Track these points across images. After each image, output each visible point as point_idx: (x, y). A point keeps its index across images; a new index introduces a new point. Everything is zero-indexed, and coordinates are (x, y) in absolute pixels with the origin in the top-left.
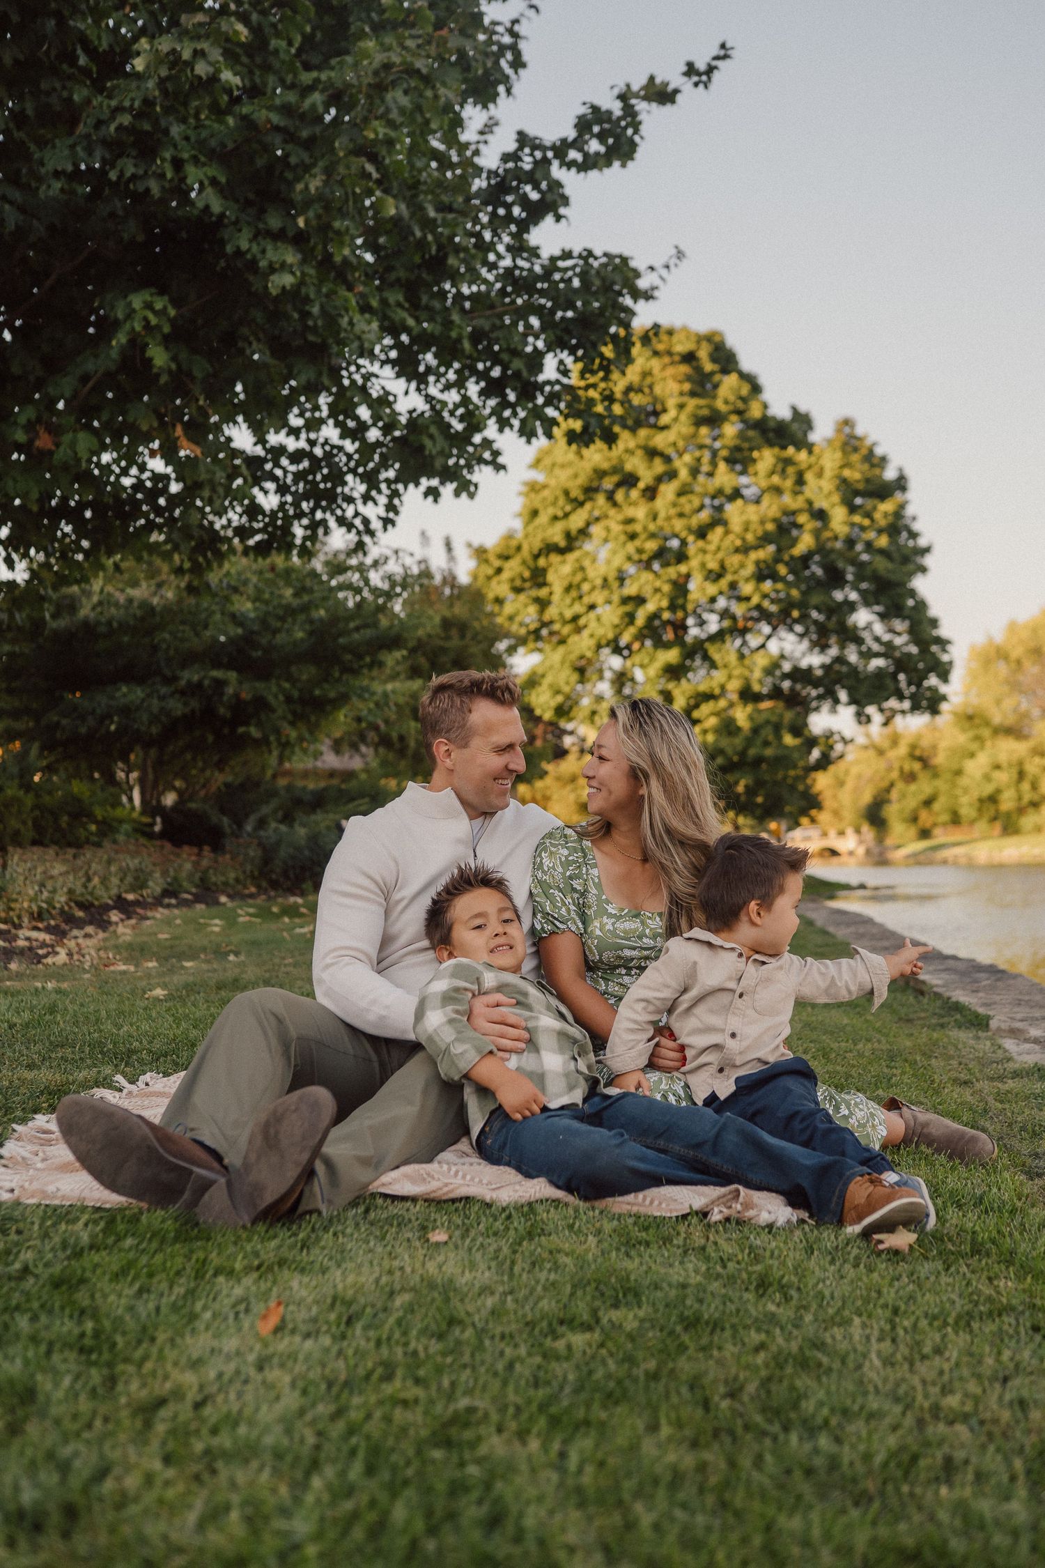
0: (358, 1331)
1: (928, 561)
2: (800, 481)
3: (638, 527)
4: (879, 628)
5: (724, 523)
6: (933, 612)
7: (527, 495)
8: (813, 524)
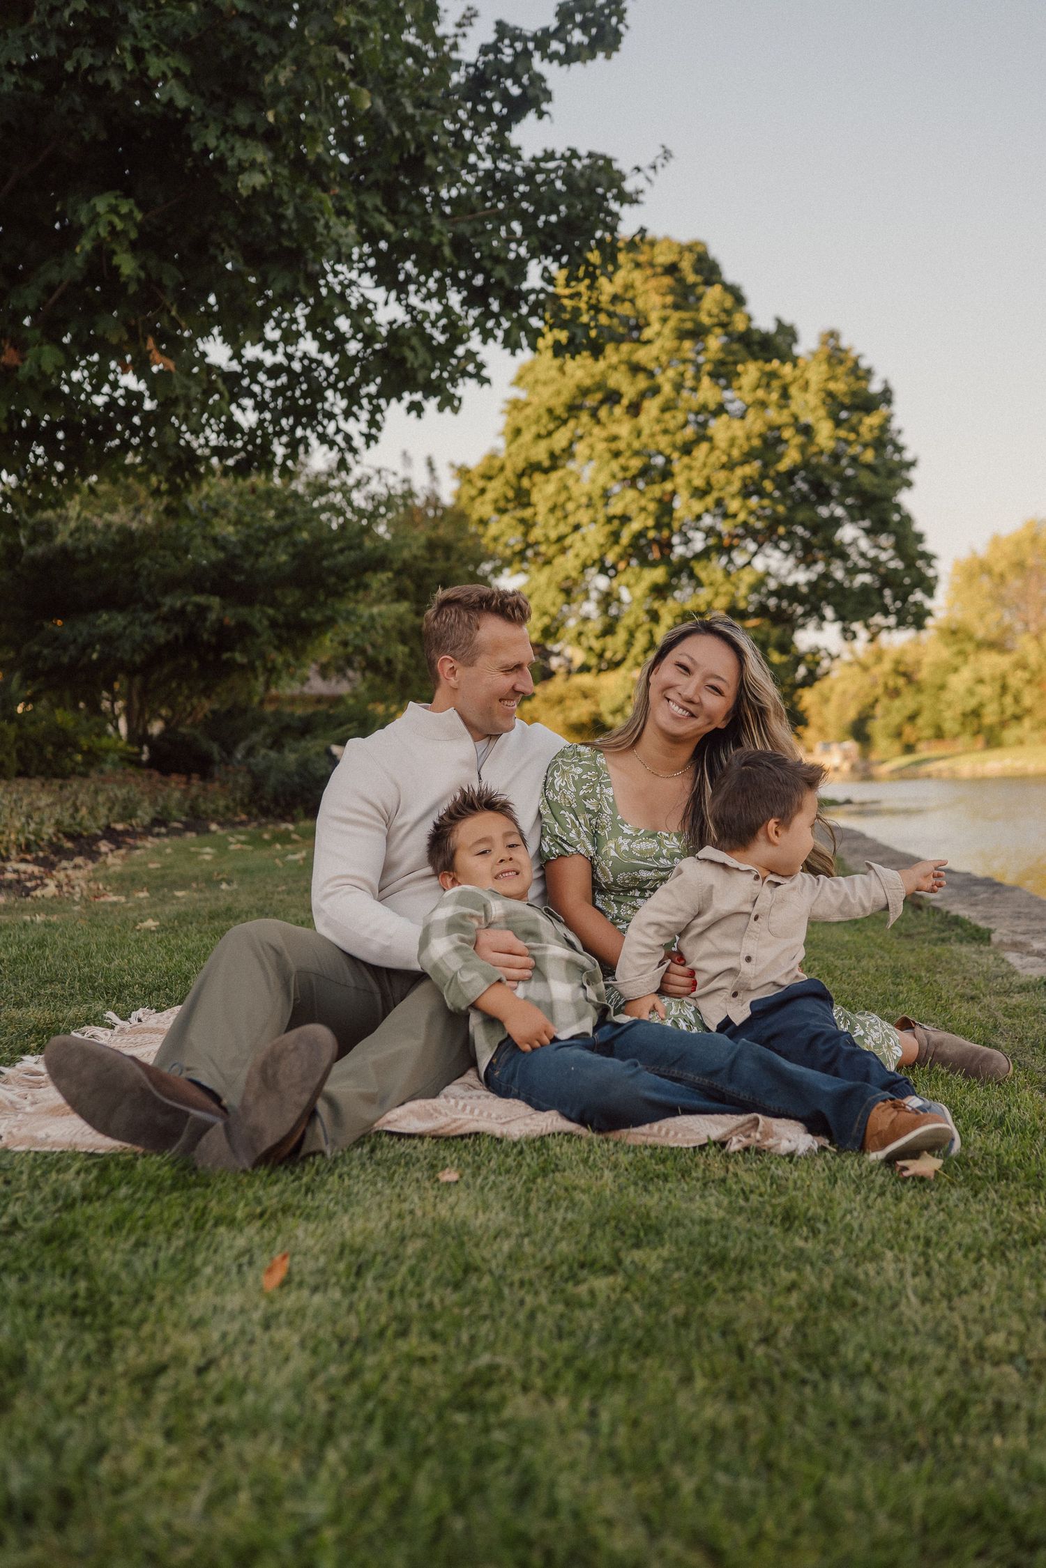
0: (369, 1283)
1: (913, 474)
2: (785, 395)
3: (621, 445)
4: (864, 544)
5: (710, 439)
6: (918, 528)
7: (509, 413)
8: (799, 440)
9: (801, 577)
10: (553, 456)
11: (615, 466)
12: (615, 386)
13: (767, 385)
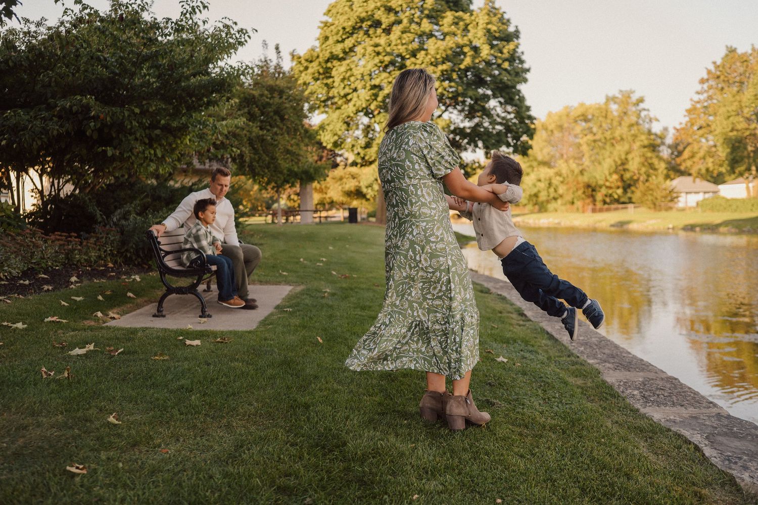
1: (528, 76)
2: (466, 29)
3: (380, 49)
4: (499, 110)
5: (426, 50)
7: (322, 28)
8: (472, 53)
9: (467, 124)
10: (345, 52)
11: (377, 60)
12: (378, 18)
13: (457, 24)
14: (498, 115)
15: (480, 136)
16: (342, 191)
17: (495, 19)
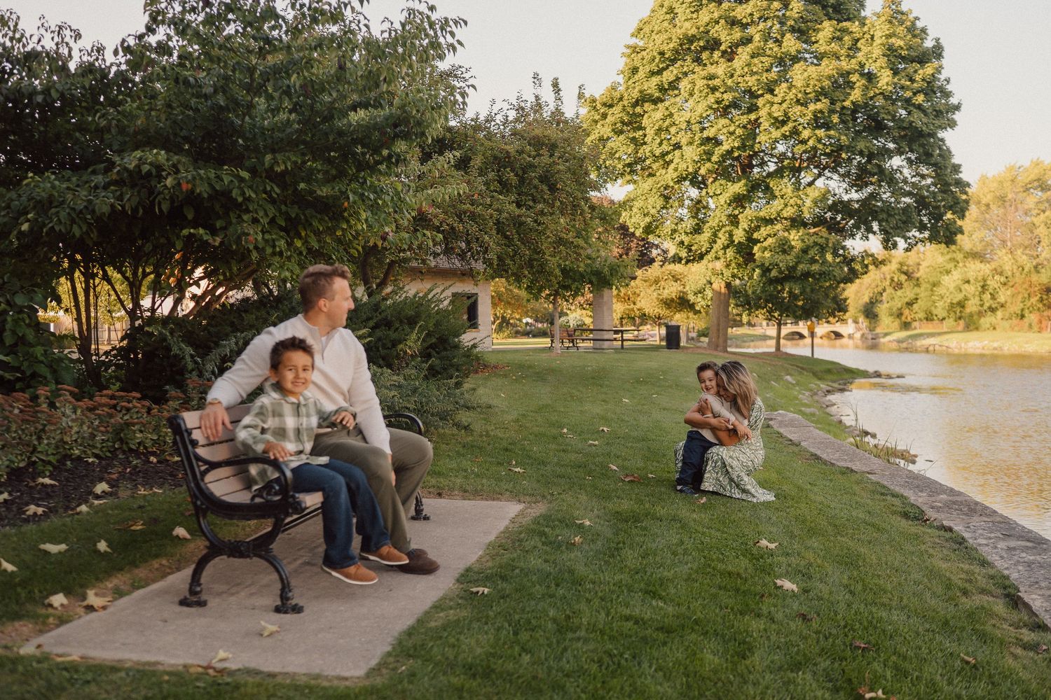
1: (957, 116)
2: (854, 47)
3: (716, 82)
4: (907, 172)
5: (789, 80)
6: (956, 160)
7: (629, 56)
8: (862, 83)
9: (854, 195)
10: (662, 90)
11: (711, 99)
12: (715, 35)
13: (840, 39)
14: (905, 181)
15: (875, 214)
16: (658, 299)
17: (900, 30)
